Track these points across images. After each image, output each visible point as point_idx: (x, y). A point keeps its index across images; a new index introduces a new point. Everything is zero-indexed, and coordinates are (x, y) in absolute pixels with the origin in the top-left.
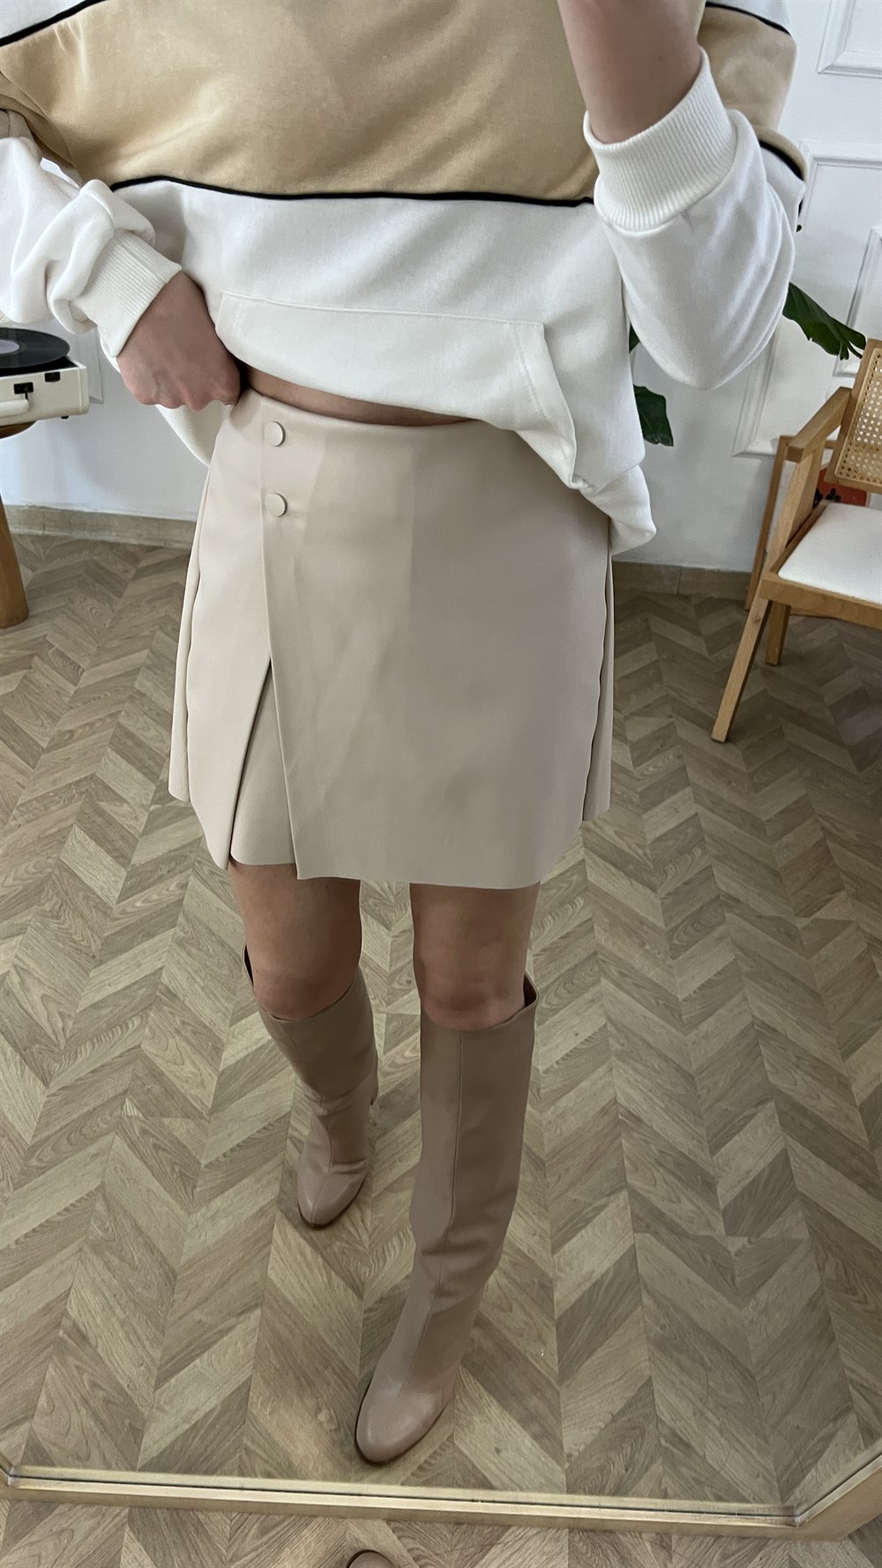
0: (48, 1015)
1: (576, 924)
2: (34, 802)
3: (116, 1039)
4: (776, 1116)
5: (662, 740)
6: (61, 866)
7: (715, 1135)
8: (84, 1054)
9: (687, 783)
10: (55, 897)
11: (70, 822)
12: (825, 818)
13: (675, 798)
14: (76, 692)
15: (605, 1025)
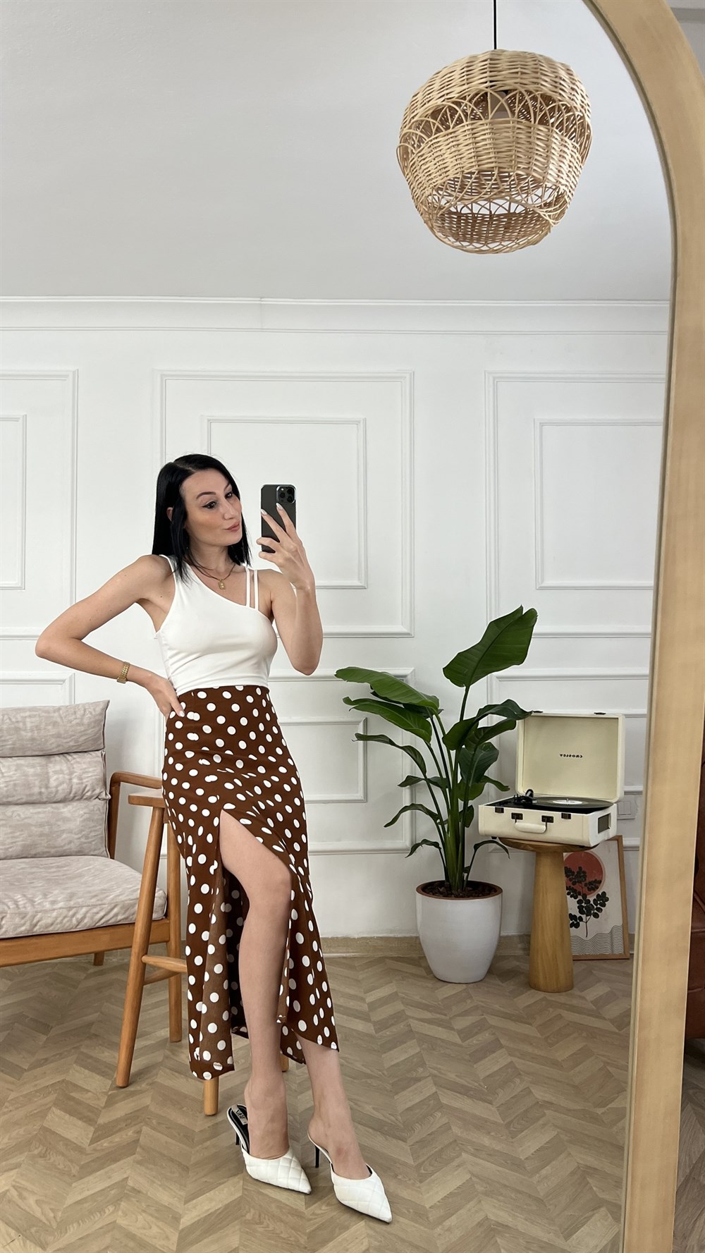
0: (42, 1210)
1: (438, 1126)
2: (21, 1098)
3: (97, 1219)
4: (609, 1215)
5: (481, 1026)
6: (46, 1130)
7: (567, 1229)
8: (72, 1229)
9: (501, 1047)
10: (41, 1147)
11: (48, 1106)
12: (603, 1056)
13: (494, 1055)
14: (47, 1039)
15: (471, 1178)
